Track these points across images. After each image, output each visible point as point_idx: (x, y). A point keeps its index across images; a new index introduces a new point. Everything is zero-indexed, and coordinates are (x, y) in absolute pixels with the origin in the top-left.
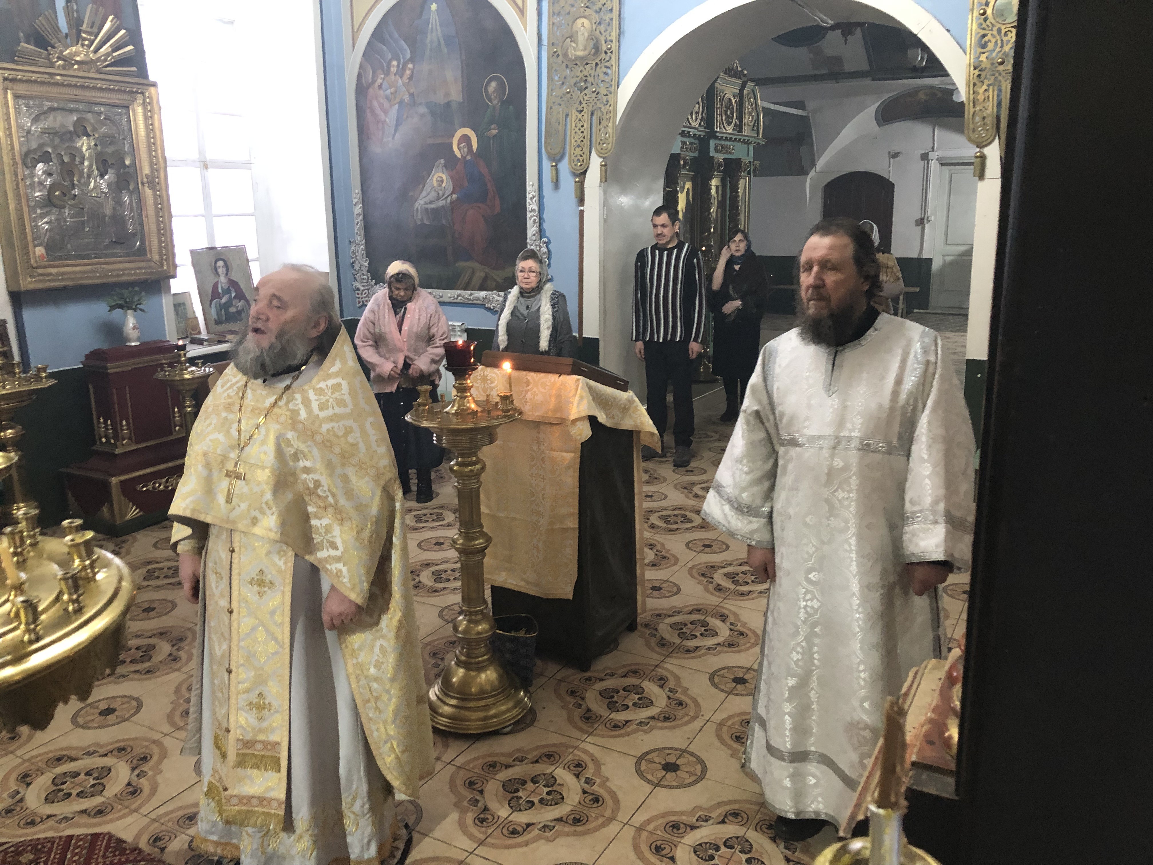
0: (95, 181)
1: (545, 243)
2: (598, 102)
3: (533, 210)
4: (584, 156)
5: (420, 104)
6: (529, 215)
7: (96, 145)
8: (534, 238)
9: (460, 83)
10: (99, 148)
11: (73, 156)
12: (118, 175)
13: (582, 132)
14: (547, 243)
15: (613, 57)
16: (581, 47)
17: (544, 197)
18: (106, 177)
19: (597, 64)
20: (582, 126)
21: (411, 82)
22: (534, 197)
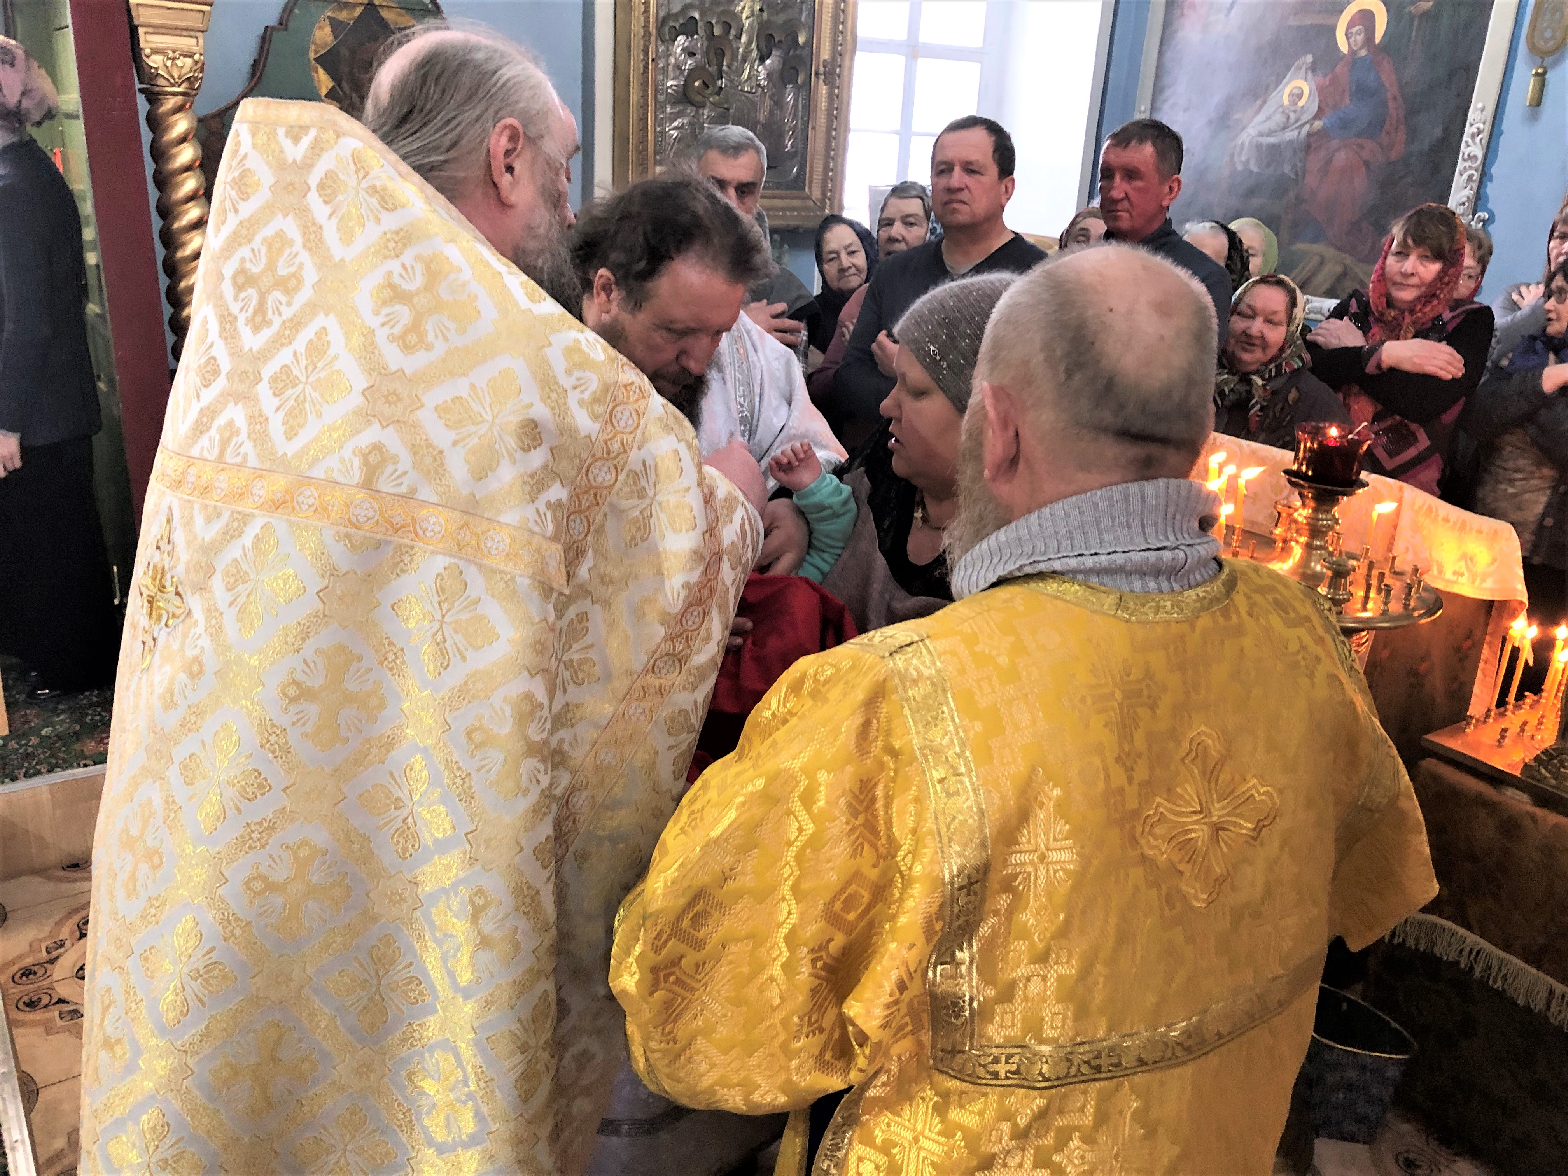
0: (752, 67)
3: (1472, 158)
6: (1461, 166)
7: (761, 10)
10: (765, 15)
11: (727, 26)
12: (785, 62)
18: (768, 62)
22: (1480, 131)
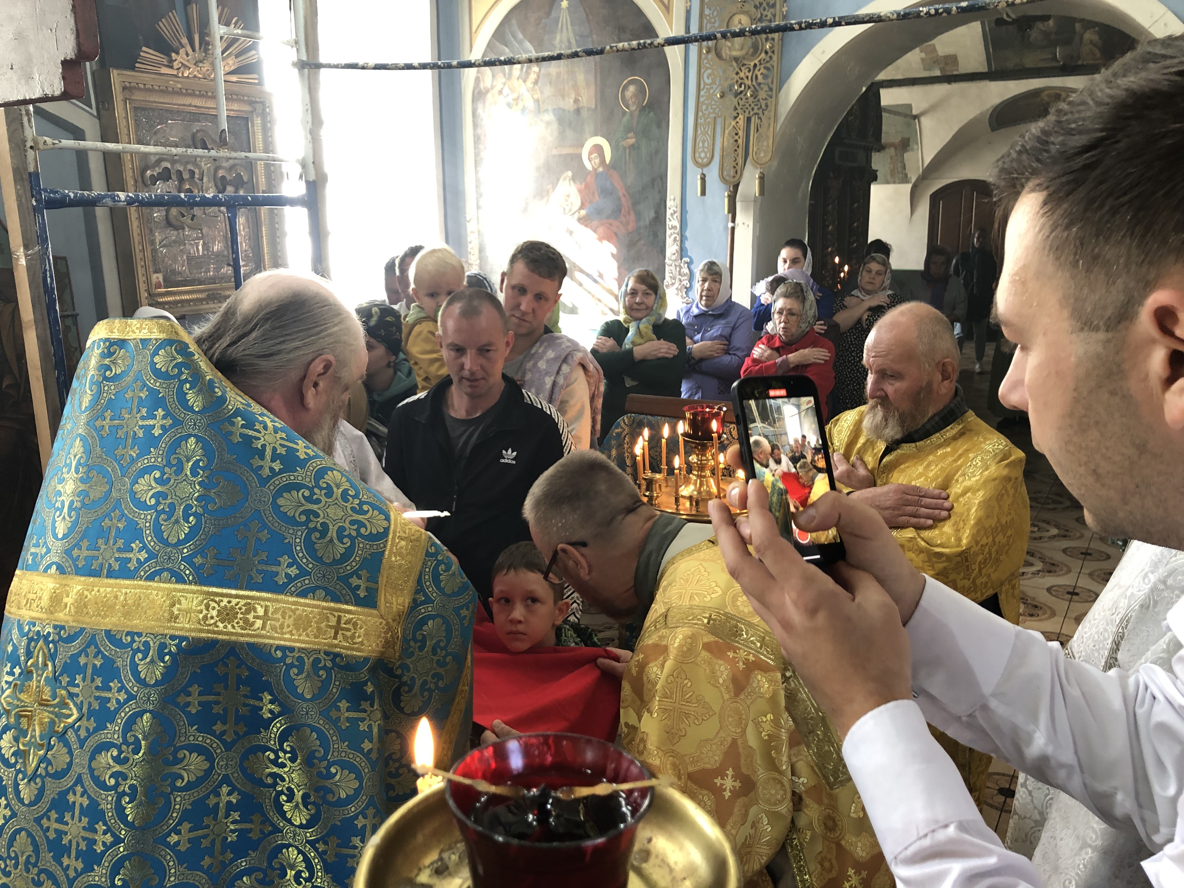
1: (687, 263)
2: (756, 108)
3: (674, 227)
4: (739, 168)
5: (547, 110)
6: (668, 232)
7: (214, 160)
8: (674, 258)
9: (593, 87)
10: (218, 163)
13: (736, 141)
14: (689, 264)
15: (775, 58)
16: (737, 47)
17: (687, 212)
19: (755, 65)
20: (737, 134)
21: (536, 87)
22: (675, 212)
